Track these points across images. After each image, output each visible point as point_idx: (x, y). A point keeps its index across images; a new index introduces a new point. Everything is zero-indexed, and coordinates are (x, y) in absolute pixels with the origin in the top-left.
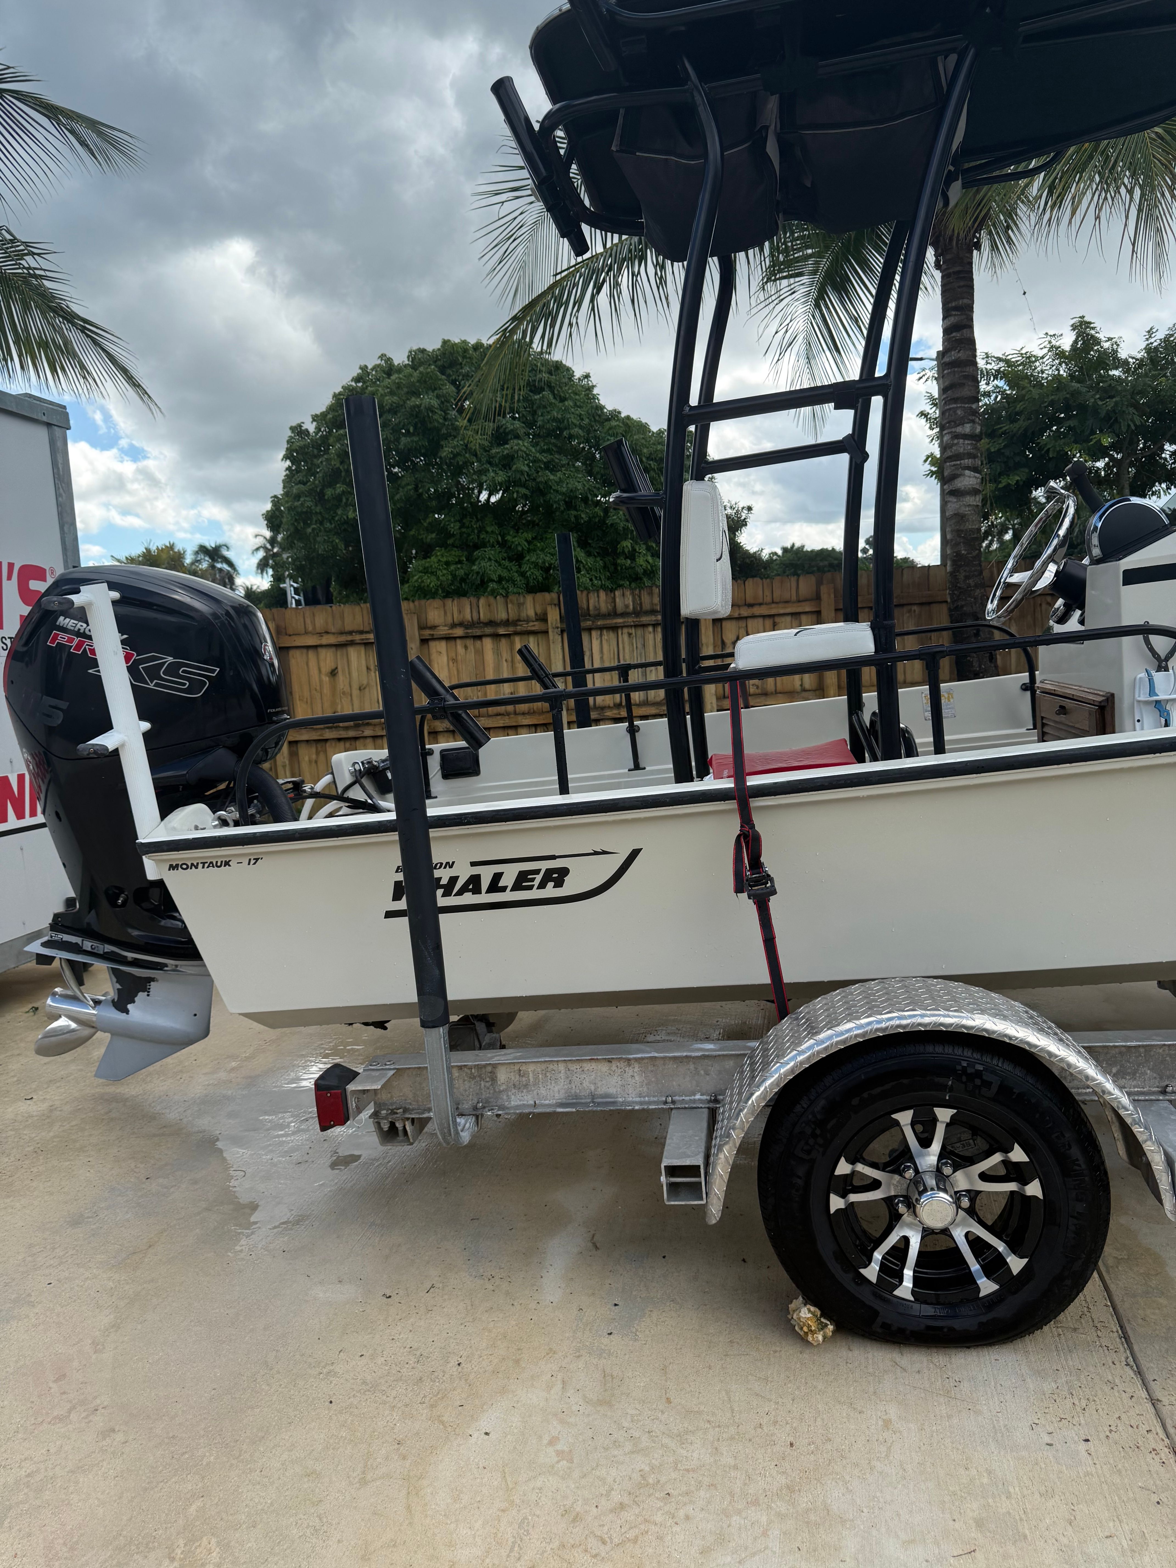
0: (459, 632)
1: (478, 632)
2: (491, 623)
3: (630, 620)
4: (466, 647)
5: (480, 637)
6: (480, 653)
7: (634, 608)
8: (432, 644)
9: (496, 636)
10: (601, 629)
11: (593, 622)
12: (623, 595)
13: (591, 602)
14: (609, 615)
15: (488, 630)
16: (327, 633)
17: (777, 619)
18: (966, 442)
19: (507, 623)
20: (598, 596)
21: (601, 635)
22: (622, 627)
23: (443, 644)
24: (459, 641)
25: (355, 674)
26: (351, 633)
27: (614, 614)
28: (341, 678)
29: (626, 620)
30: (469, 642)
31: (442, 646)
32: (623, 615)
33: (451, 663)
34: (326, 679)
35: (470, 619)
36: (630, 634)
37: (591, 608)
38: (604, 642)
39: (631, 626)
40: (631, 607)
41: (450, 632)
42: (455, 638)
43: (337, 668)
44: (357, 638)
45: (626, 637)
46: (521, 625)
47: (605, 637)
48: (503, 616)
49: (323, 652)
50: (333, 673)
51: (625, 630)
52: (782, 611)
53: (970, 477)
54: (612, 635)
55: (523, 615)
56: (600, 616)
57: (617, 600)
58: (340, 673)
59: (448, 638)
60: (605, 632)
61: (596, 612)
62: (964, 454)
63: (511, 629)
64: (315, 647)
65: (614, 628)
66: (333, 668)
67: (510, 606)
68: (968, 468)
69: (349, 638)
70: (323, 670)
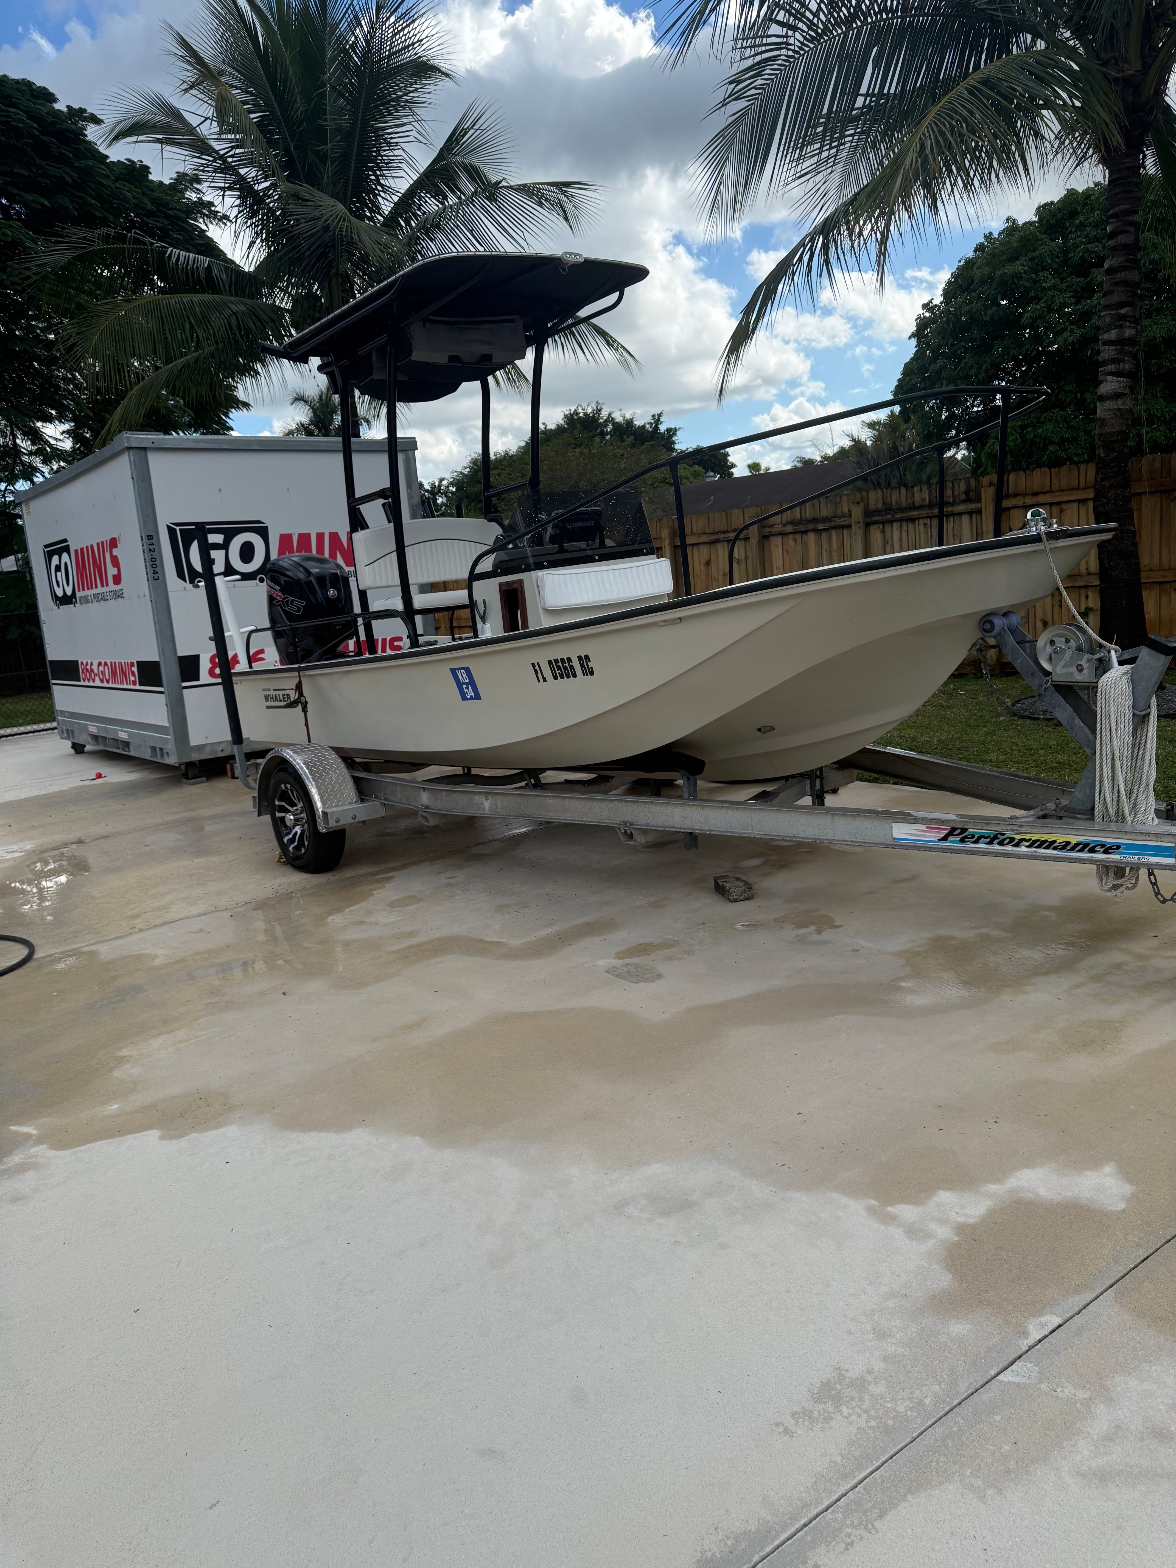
0: (789, 529)
1: (802, 528)
2: (815, 520)
3: (924, 512)
4: (796, 541)
5: (805, 532)
6: (805, 545)
7: (930, 501)
8: (772, 538)
9: (818, 531)
10: (901, 520)
11: (893, 515)
12: (921, 490)
13: (894, 498)
14: (910, 508)
15: (810, 527)
16: (704, 533)
17: (1063, 506)
18: (1111, 348)
19: (825, 520)
20: (899, 493)
21: (901, 527)
22: (919, 518)
23: (780, 538)
24: (791, 536)
25: (721, 564)
26: (717, 533)
27: (913, 507)
28: (713, 567)
29: (920, 512)
30: (798, 537)
31: (778, 540)
32: (921, 507)
33: (785, 554)
34: (703, 568)
35: (799, 518)
36: (925, 525)
37: (893, 503)
38: (903, 532)
39: (926, 518)
40: (927, 500)
41: (783, 529)
42: (788, 534)
43: (710, 560)
44: (722, 536)
45: (922, 527)
46: (835, 521)
47: (904, 528)
48: (824, 513)
49: (702, 547)
50: (708, 563)
51: (922, 521)
52: (1066, 499)
53: (1112, 382)
54: (910, 525)
55: (839, 512)
56: (900, 510)
57: (916, 494)
58: (712, 564)
59: (783, 534)
60: (904, 523)
61: (898, 507)
62: (1109, 360)
63: (828, 525)
64: (697, 544)
65: (913, 520)
66: (708, 559)
67: (829, 505)
68: (1111, 374)
69: (716, 537)
70: (702, 562)
